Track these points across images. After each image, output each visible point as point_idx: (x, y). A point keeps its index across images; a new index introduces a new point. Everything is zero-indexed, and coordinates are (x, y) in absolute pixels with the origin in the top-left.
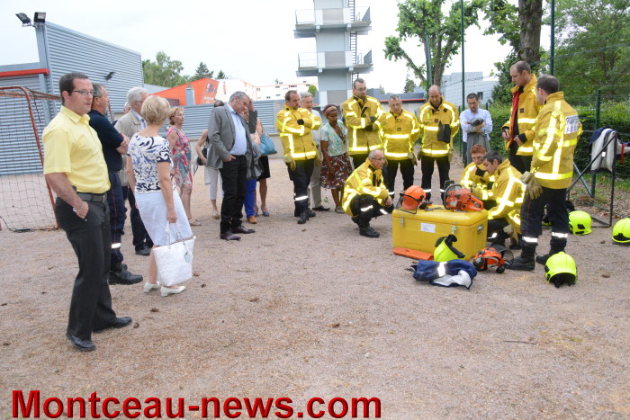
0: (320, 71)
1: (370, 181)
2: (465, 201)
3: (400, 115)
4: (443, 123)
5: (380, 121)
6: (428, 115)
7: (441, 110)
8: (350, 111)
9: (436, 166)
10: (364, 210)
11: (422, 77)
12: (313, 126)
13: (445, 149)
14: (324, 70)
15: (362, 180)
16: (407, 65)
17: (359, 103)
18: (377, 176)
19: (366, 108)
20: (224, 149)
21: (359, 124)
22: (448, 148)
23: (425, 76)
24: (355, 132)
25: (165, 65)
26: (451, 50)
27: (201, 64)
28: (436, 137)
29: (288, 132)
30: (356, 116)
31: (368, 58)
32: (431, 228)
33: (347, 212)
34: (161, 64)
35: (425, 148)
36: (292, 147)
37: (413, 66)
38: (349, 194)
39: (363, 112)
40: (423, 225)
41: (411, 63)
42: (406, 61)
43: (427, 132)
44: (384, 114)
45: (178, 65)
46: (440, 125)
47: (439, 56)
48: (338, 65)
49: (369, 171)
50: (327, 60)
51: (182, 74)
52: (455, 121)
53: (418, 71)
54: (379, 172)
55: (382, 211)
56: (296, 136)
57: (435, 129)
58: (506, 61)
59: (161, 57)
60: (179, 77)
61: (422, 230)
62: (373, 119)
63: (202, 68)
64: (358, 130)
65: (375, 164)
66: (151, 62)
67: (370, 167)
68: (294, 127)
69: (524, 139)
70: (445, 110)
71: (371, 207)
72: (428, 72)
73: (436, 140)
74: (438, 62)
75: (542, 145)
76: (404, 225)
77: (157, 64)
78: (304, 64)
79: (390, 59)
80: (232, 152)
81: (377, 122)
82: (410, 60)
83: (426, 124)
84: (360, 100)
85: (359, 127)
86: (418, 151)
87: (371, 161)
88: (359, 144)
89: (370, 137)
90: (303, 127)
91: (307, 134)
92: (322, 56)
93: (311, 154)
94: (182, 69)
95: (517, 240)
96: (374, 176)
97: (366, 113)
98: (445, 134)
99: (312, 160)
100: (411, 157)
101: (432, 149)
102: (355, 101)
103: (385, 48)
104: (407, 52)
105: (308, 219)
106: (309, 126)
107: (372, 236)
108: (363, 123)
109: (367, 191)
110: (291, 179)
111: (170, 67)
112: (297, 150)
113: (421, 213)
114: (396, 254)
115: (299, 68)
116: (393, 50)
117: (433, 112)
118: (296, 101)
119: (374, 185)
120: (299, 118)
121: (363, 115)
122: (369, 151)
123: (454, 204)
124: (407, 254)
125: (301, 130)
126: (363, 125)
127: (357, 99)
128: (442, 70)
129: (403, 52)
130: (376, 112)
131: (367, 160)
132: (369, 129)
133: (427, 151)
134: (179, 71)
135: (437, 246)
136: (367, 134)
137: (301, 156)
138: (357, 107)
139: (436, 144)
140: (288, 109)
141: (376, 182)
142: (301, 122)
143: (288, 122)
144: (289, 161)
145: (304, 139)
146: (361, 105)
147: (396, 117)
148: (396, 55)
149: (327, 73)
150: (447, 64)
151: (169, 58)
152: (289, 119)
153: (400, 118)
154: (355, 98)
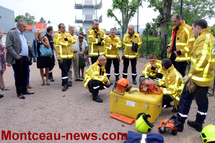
0: (83, 21)
1: (98, 73)
2: (151, 88)
3: (114, 37)
4: (134, 43)
5: (105, 40)
6: (128, 39)
7: (134, 36)
8: (90, 35)
9: (130, 62)
10: (95, 88)
11: (120, 25)
12: (72, 42)
13: (134, 55)
14: (85, 21)
15: (94, 72)
16: (115, 20)
17: (95, 31)
18: (102, 69)
19: (98, 34)
20: (15, 53)
21: (95, 41)
22: (137, 55)
23: (122, 24)
24: (92, 45)
25: (28, 17)
26: (132, 15)
27: (42, 18)
28: (131, 49)
29: (59, 44)
30: (93, 37)
31: (101, 18)
32: (133, 104)
33: (86, 88)
34: (27, 17)
35: (125, 54)
36: (61, 52)
37: (117, 20)
38: (87, 78)
39: (97, 36)
40: (128, 102)
41: (116, 19)
42: (115, 18)
43: (127, 46)
44: (107, 37)
45: (33, 17)
46: (133, 44)
47: (127, 17)
48: (90, 20)
49: (98, 67)
50: (86, 18)
51: (34, 21)
52: (140, 42)
53: (119, 22)
54: (103, 68)
55: (105, 87)
56: (63, 46)
57: (131, 45)
58: (157, 18)
59: (27, 14)
60: (33, 22)
61: (127, 104)
62: (102, 39)
63: (42, 19)
64: (94, 45)
65: (102, 63)
66: (23, 16)
67: (99, 65)
68: (62, 42)
69: (180, 54)
70: (136, 37)
71: (99, 87)
72: (123, 23)
73: (131, 51)
74: (127, 19)
75: (198, 60)
76: (117, 101)
77: (25, 17)
78: (78, 19)
79: (109, 18)
80: (20, 54)
81: (103, 41)
82: (116, 18)
83: (126, 43)
84: (95, 30)
85: (95, 43)
86: (122, 55)
87: (99, 61)
88: (94, 52)
89: (100, 48)
90: (67, 42)
91: (69, 46)
92: (84, 16)
93: (71, 56)
94: (35, 19)
95: (177, 109)
96: (101, 69)
97: (98, 36)
98: (135, 48)
99: (71, 59)
100: (118, 58)
101: (129, 55)
102: (93, 30)
103: (107, 13)
104: (115, 15)
105: (67, 88)
106: (70, 42)
107: (99, 102)
108: (97, 41)
109: (96, 78)
110: (60, 68)
111: (30, 18)
112: (63, 54)
113: (127, 94)
114: (112, 117)
115: (76, 20)
116: (110, 14)
117: (130, 37)
118: (64, 28)
119: (100, 75)
120: (65, 37)
121: (97, 37)
122: (99, 55)
123: (145, 89)
124: (118, 118)
125: (66, 44)
126: (97, 42)
127: (94, 29)
128: (128, 22)
129: (114, 15)
130: (103, 36)
131: (97, 61)
132: (99, 44)
133: (127, 56)
134: (33, 19)
135: (137, 119)
136: (98, 47)
137: (65, 56)
138: (94, 33)
139: (131, 52)
140: (60, 33)
141: (101, 73)
142: (66, 40)
143: (59, 39)
144: (60, 59)
145: (67, 48)
146: (96, 32)
147: (112, 38)
148: (111, 16)
149: (86, 22)
150: (130, 20)
151: (30, 15)
152: (60, 37)
153: (114, 39)
154: (93, 29)
